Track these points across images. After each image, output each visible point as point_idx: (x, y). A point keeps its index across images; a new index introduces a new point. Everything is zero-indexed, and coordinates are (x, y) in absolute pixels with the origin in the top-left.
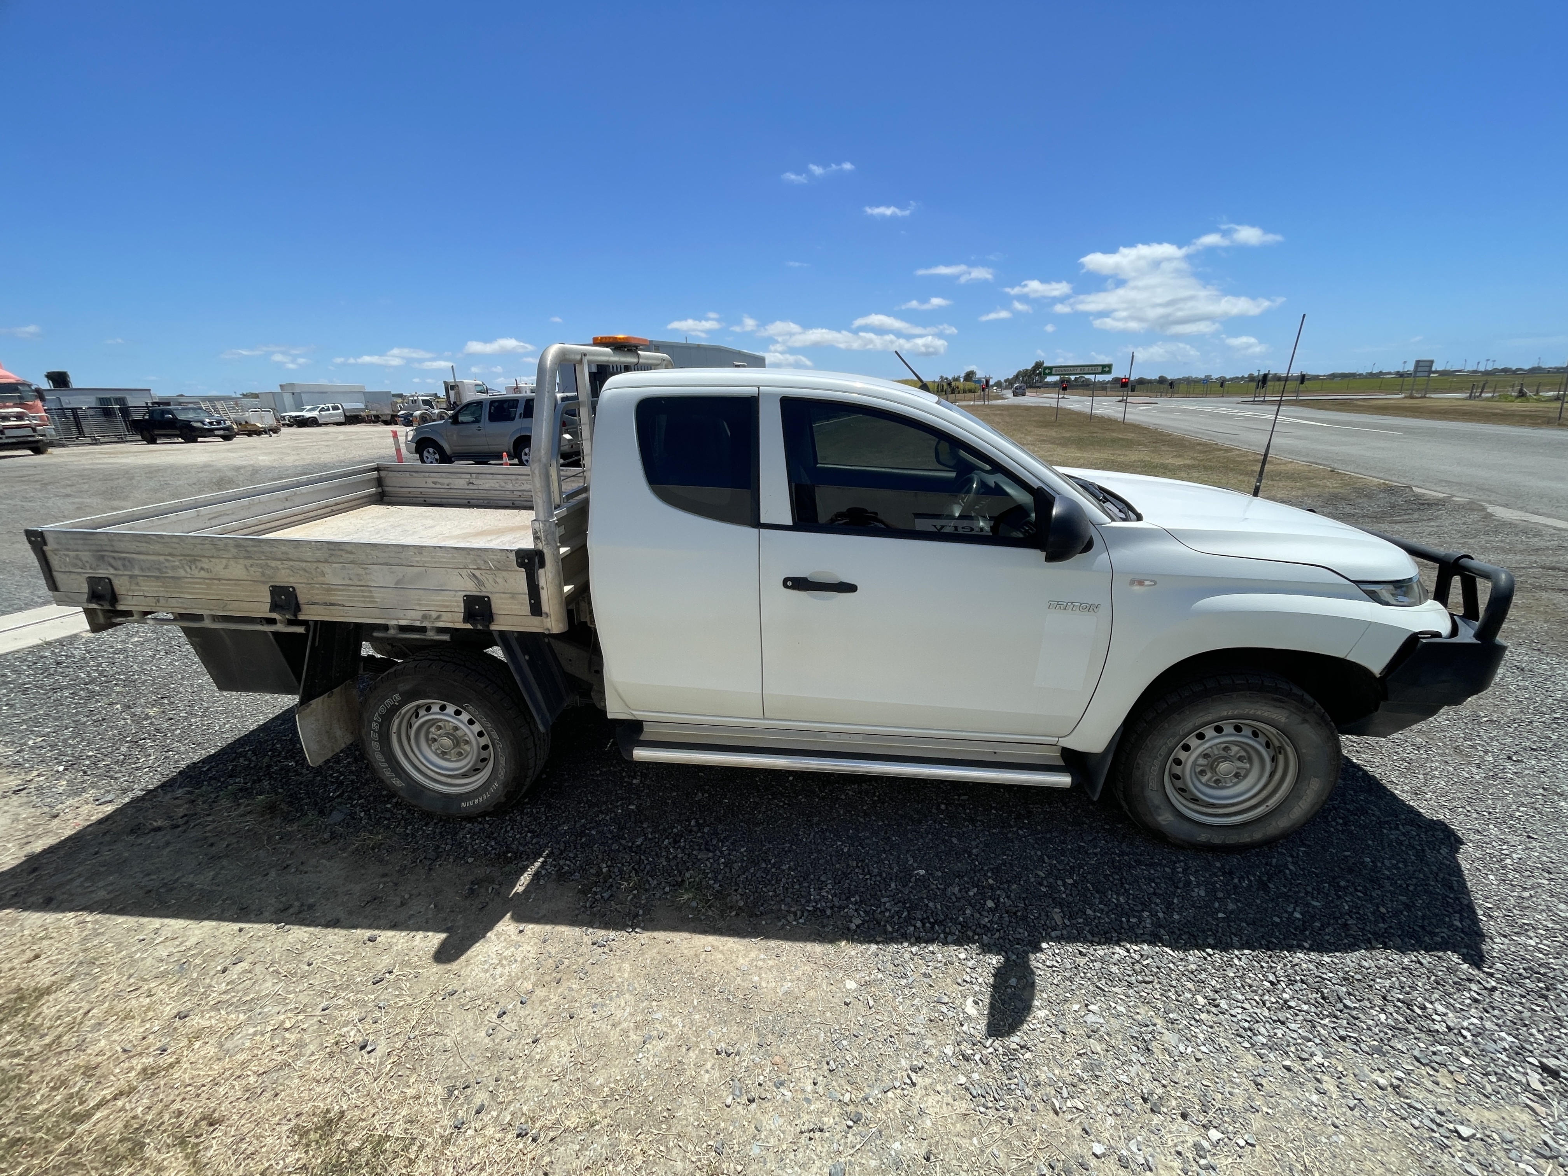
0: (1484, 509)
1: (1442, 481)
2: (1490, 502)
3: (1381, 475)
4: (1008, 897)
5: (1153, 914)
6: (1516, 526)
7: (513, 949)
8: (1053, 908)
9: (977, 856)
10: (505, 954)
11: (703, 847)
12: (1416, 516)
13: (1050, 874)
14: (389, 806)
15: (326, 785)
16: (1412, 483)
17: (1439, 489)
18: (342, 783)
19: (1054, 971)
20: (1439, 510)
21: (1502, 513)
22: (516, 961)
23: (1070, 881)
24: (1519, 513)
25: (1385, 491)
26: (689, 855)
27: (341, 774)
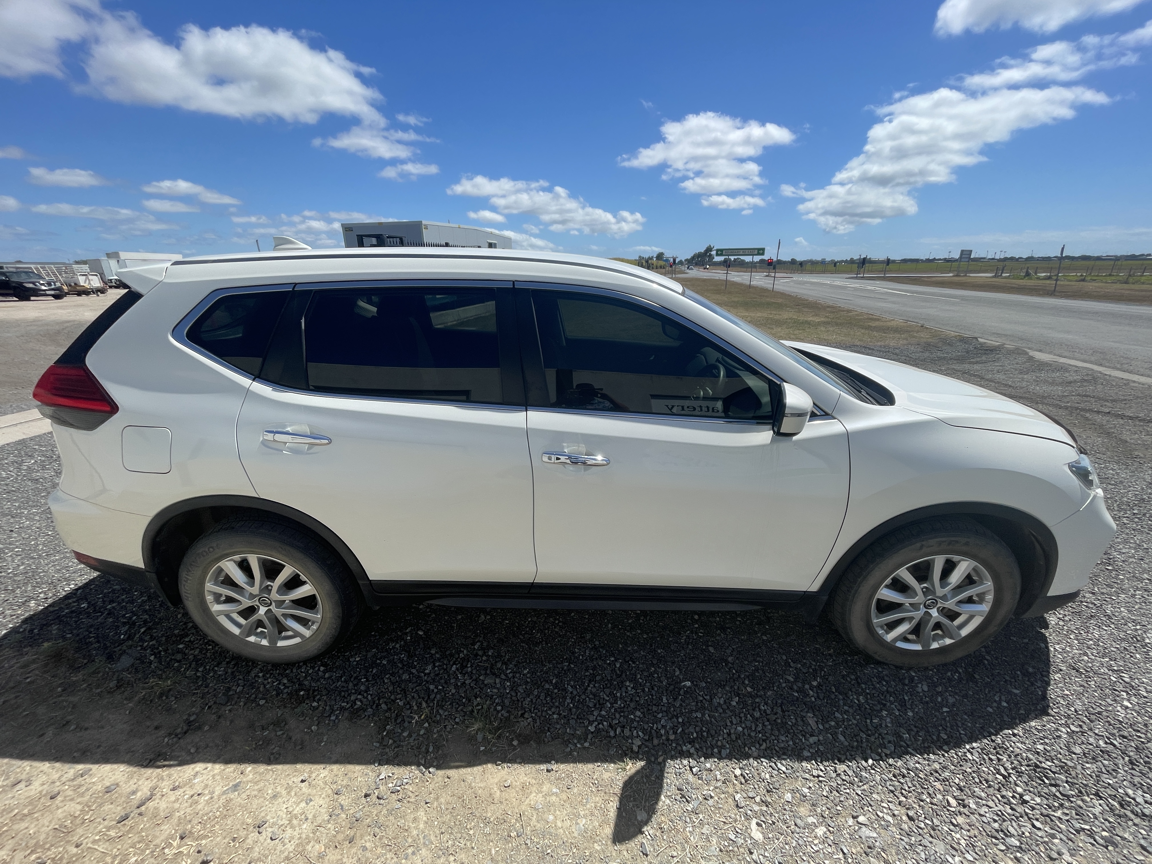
0: (1027, 353)
1: (994, 333)
2: (1029, 348)
3: (953, 329)
4: (766, 704)
5: (890, 713)
6: (1051, 365)
7: (303, 804)
8: (807, 712)
9: (733, 664)
10: (295, 812)
11: (488, 672)
12: (984, 358)
13: (796, 679)
14: (181, 646)
15: (118, 627)
16: (976, 335)
17: (993, 339)
18: (134, 623)
19: (821, 781)
20: (998, 354)
21: (1039, 356)
22: (307, 819)
23: (815, 683)
24: (1052, 356)
25: (961, 341)
26: (476, 680)
27: (134, 613)
